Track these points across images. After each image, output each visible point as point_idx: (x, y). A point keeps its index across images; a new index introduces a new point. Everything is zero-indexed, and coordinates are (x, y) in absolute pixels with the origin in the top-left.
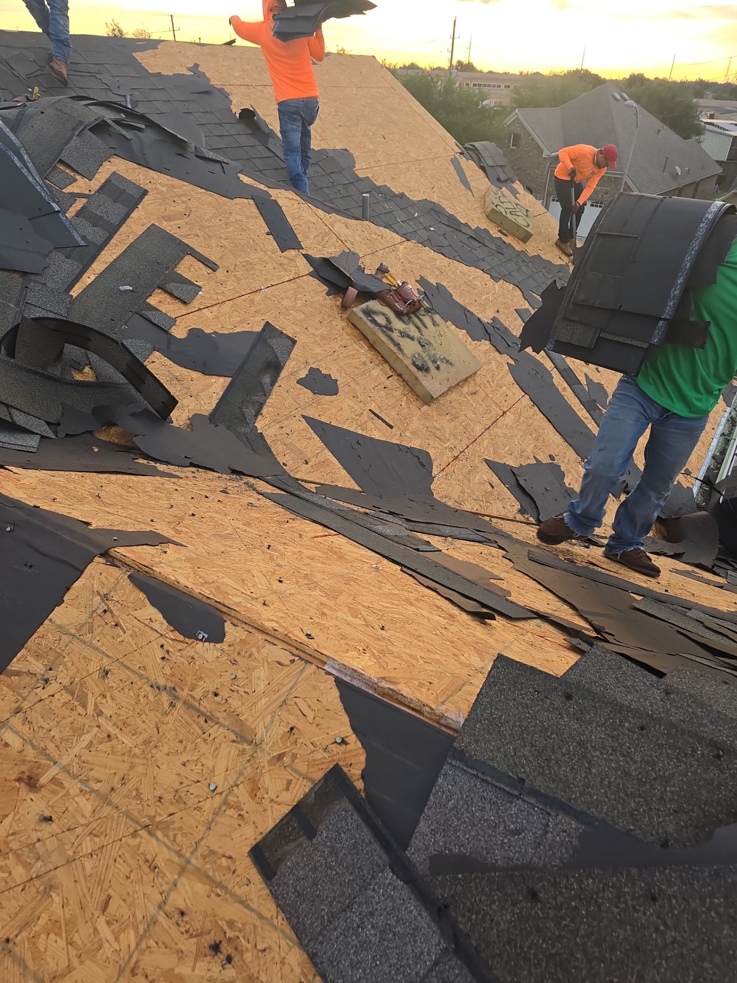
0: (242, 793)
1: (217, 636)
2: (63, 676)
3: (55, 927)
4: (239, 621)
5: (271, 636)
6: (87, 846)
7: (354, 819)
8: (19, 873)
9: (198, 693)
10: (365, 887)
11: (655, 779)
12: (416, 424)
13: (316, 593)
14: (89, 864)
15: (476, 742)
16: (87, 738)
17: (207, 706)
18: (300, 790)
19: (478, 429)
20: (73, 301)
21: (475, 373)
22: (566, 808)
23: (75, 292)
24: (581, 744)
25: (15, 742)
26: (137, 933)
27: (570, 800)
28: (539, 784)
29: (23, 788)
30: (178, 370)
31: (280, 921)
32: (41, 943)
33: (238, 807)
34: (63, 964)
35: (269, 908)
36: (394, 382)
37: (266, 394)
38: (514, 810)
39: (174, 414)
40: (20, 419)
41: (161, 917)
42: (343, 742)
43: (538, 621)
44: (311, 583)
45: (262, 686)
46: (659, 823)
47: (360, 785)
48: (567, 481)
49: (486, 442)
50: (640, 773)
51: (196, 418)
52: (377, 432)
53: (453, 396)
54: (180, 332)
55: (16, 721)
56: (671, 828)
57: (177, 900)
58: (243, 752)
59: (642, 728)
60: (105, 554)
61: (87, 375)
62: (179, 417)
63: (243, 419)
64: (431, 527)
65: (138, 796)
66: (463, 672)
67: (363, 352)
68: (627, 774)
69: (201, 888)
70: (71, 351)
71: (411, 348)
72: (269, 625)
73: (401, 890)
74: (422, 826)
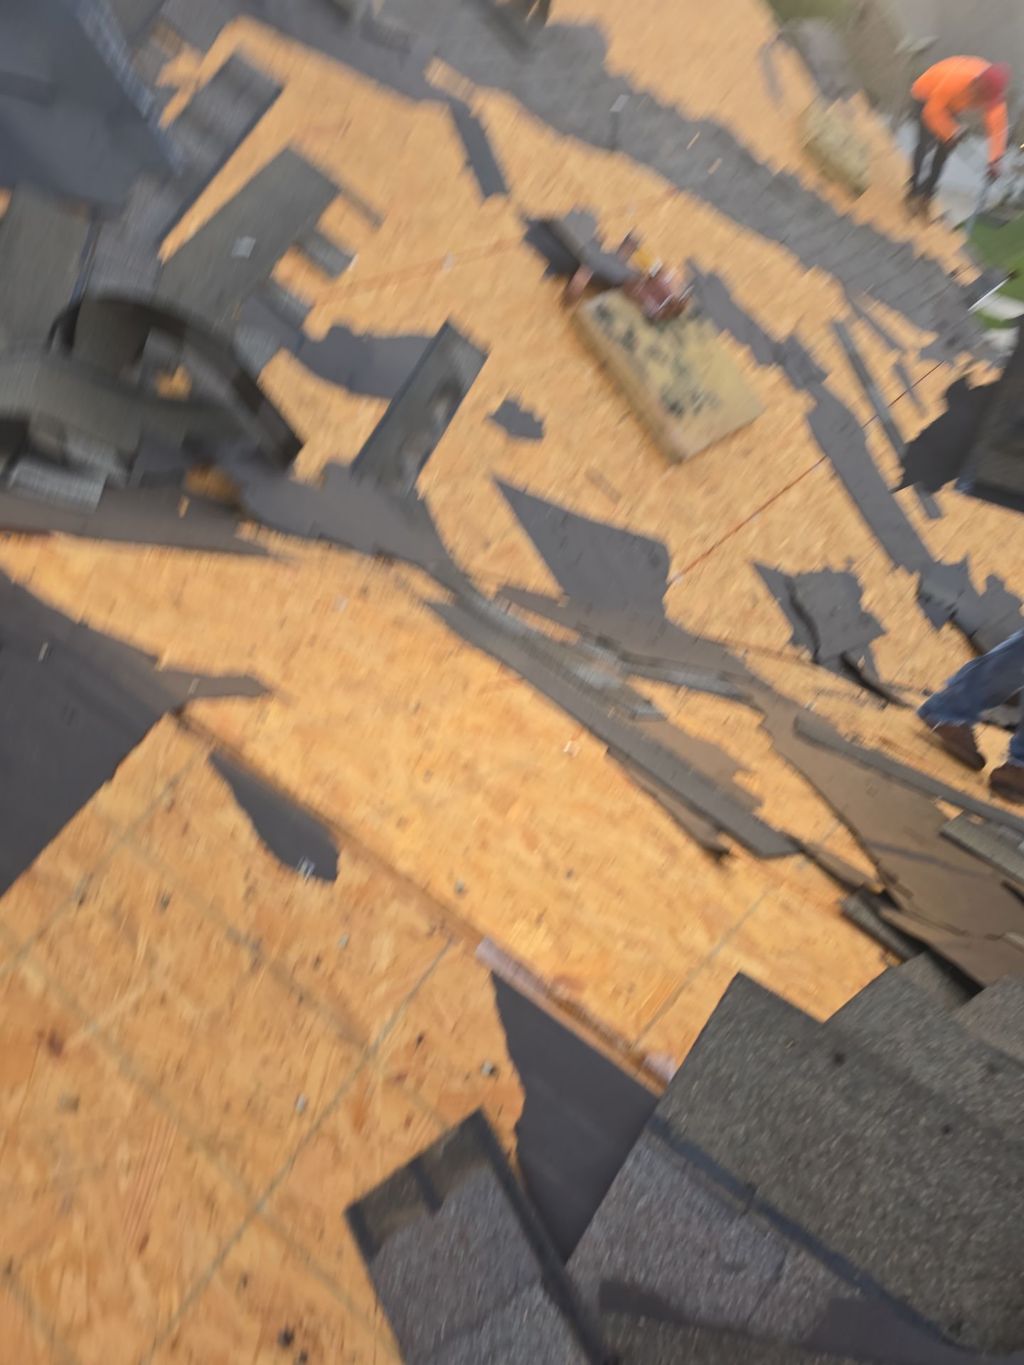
0: (342, 1121)
1: (326, 872)
2: (106, 895)
3: (72, 1260)
4: (359, 853)
7: (497, 1198)
9: (293, 956)
10: (503, 1301)
11: (956, 1218)
12: (653, 494)
13: (478, 800)
14: (124, 1184)
15: (691, 1111)
16: (131, 997)
17: (304, 977)
18: (423, 1135)
19: (746, 510)
20: (161, 269)
22: (811, 1243)
23: (170, 245)
24: (848, 1141)
25: (34, 979)
26: (182, 1291)
27: (820, 1230)
28: (778, 1198)
29: (42, 1055)
30: (312, 387)
31: (379, 1319)
32: (55, 1278)
33: (334, 1139)
34: (81, 1314)
35: (365, 1298)
36: (628, 428)
37: (436, 433)
38: (733, 1233)
41: (217, 1280)
42: (493, 1071)
43: (798, 860)
44: (473, 782)
45: (384, 963)
46: (952, 1292)
47: (509, 1142)
48: (867, 600)
49: (754, 533)
50: (932, 1204)
51: (330, 470)
52: (593, 507)
53: (715, 455)
54: (317, 326)
55: (40, 951)
56: (969, 1303)
57: (242, 1256)
58: (347, 1060)
59: (947, 1130)
60: (178, 712)
61: (177, 384)
62: (307, 464)
63: (400, 472)
64: (655, 670)
65: (198, 1093)
66: (680, 964)
68: (912, 1203)
69: (273, 1249)
70: (157, 345)
71: (660, 376)
72: (404, 865)
73: (552, 1322)
74: (595, 1229)
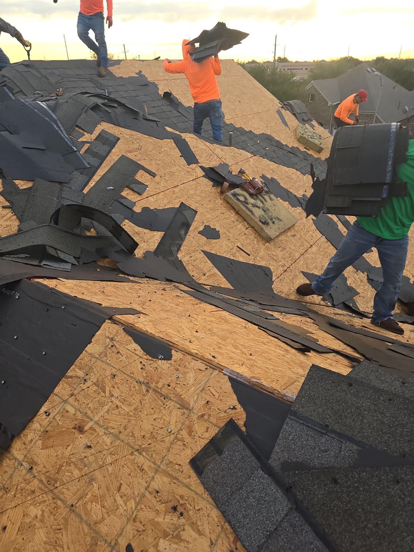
0: (184, 433)
1: (168, 357)
2: (93, 378)
3: (95, 499)
4: (178, 350)
5: (195, 357)
6: (109, 460)
7: (242, 445)
8: (76, 473)
9: (160, 385)
10: (248, 478)
11: (397, 425)
12: (262, 253)
13: (215, 337)
14: (110, 469)
15: (303, 407)
16: (106, 408)
17: (164, 391)
18: (213, 432)
19: (297, 255)
20: (85, 195)
21: (294, 225)
22: (350, 439)
23: (85, 191)
24: (357, 408)
25: (72, 410)
26: (135, 501)
27: (353, 435)
28: (336, 427)
29: (77, 432)
30: (137, 229)
31: (206, 495)
32: (89, 507)
33: (182, 440)
34: (100, 517)
35: (200, 489)
36: (249, 231)
37: (183, 240)
38: (323, 440)
39: (136, 252)
40: (62, 256)
41: (147, 494)
42: (234, 408)
43: (334, 354)
44: (213, 334)
45: (192, 381)
46: (400, 447)
47: (244, 429)
48: (348, 282)
49: (302, 262)
50: (389, 422)
51: (147, 253)
52: (241, 258)
53: (282, 237)
54: (137, 209)
55: (71, 400)
56: (407, 449)
57: (155, 485)
58: (184, 414)
59: (390, 400)
60: (110, 319)
61: (92, 233)
62: (139, 253)
63: (171, 253)
64: (273, 307)
65: (133, 435)
66: (294, 376)
67: (232, 216)
68: (383, 423)
69: (166, 479)
70: (85, 221)
71: (258, 212)
72: (194, 351)
73: (267, 479)
74: (277, 449)
